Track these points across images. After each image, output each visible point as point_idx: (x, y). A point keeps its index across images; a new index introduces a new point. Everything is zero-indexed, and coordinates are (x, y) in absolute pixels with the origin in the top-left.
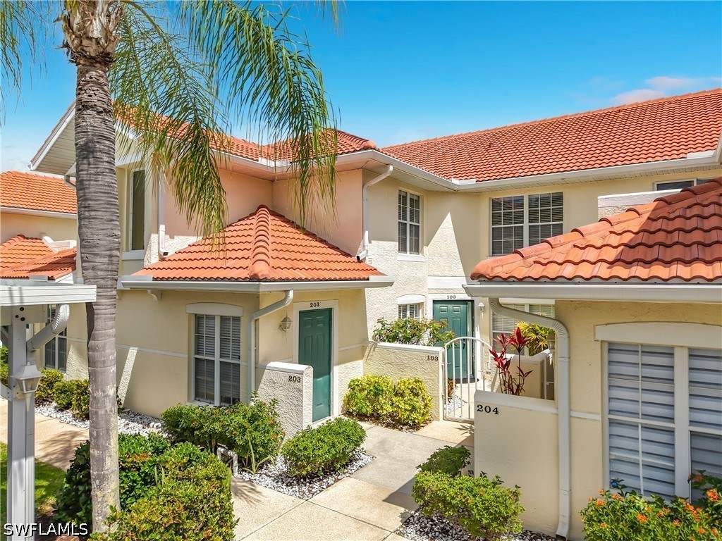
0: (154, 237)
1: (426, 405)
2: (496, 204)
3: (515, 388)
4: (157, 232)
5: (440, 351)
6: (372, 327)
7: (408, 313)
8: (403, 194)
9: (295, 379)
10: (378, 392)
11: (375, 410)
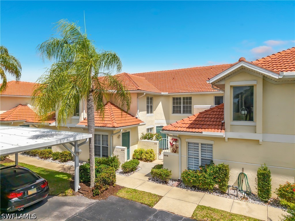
0: (82, 113)
1: (154, 156)
2: (174, 99)
3: (175, 151)
4: (83, 112)
5: (158, 142)
6: (140, 136)
7: (149, 130)
8: (148, 97)
9: (123, 150)
10: (142, 153)
11: (141, 157)
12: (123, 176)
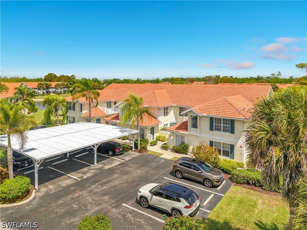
2: (180, 108)
6: (160, 128)
7: (165, 126)
8: (165, 108)
9: (151, 136)
10: (160, 137)
12: (150, 147)
